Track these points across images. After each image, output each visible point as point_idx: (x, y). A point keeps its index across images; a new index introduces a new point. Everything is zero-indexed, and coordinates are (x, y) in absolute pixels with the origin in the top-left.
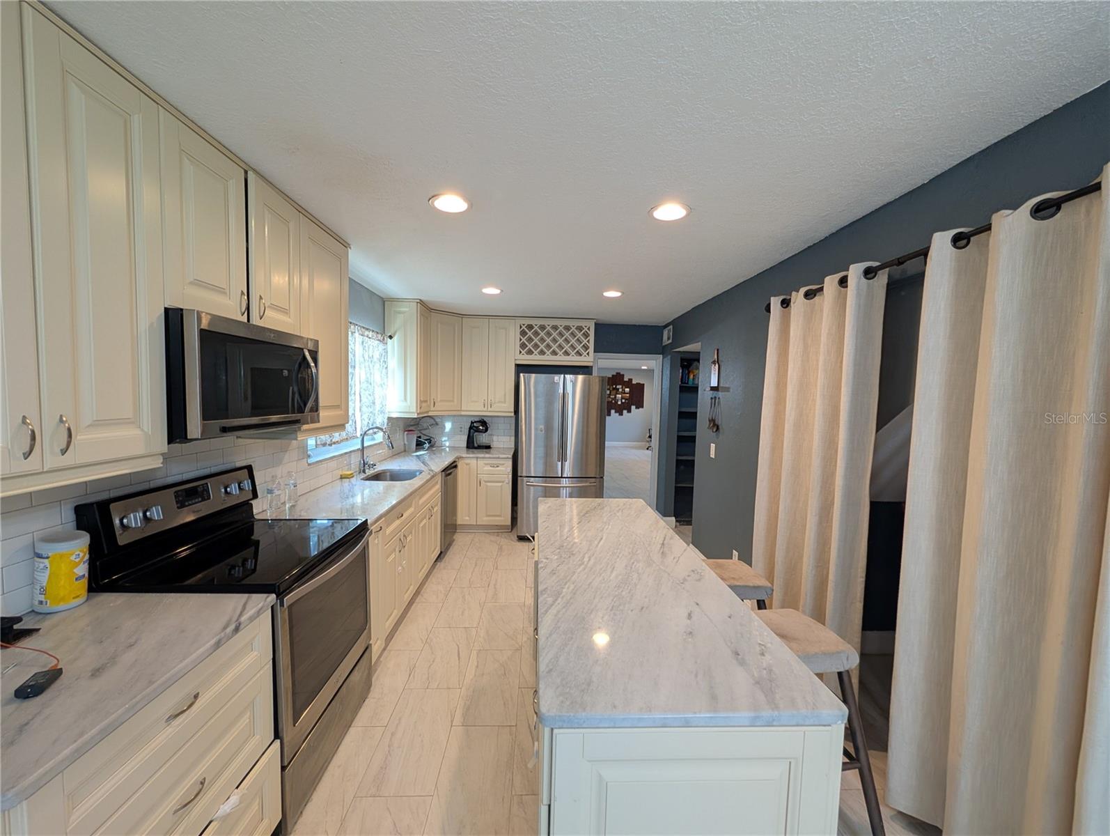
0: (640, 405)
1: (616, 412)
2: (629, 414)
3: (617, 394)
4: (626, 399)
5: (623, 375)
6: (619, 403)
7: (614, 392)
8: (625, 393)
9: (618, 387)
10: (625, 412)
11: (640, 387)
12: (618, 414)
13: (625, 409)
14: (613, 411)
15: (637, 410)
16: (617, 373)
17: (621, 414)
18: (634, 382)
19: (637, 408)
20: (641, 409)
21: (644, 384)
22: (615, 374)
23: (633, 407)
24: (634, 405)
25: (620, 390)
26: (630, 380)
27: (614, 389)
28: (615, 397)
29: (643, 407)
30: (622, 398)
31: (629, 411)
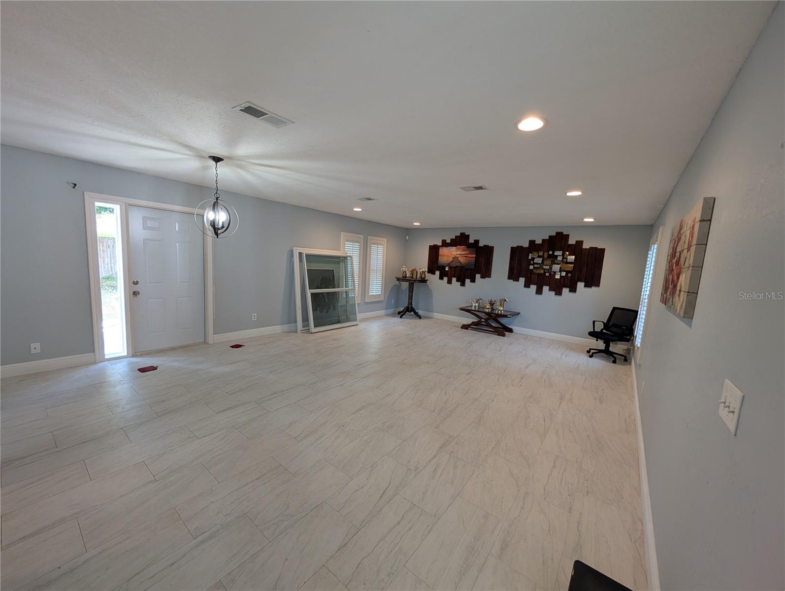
0: (593, 280)
1: (550, 290)
2: (572, 294)
3: (553, 263)
4: (567, 272)
5: (568, 236)
6: (558, 277)
7: (549, 262)
8: (567, 263)
9: (556, 253)
10: (565, 291)
11: (597, 255)
12: (553, 293)
13: (566, 287)
14: (546, 289)
15: (587, 289)
16: (557, 233)
17: (559, 293)
18: (586, 246)
19: (585, 286)
20: (593, 288)
21: (603, 250)
22: (554, 234)
23: (580, 285)
24: (581, 281)
25: (560, 258)
26: (580, 243)
27: (549, 256)
28: (551, 268)
29: (598, 285)
30: (561, 271)
31: (573, 289)
